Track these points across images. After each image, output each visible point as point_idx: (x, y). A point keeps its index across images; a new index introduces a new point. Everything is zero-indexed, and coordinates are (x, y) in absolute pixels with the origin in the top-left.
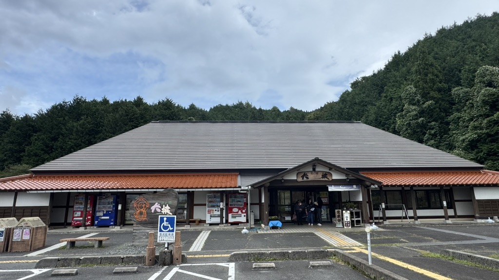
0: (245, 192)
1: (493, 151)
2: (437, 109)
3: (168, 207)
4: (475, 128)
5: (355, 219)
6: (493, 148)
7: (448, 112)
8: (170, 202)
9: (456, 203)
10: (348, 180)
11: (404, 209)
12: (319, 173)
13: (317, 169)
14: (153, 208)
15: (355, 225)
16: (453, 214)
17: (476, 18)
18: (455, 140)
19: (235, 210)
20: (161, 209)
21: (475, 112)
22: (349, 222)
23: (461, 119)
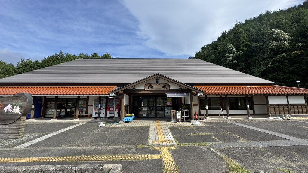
0: (113, 97)
1: (275, 77)
2: (244, 56)
3: (18, 108)
4: (265, 65)
5: (185, 117)
6: (275, 75)
7: (249, 57)
8: (21, 104)
9: (255, 106)
10: (181, 90)
11: (221, 110)
12: (160, 84)
13: (160, 82)
14: (6, 109)
15: (185, 121)
16: (252, 113)
17: (266, 12)
18: (253, 72)
19: (111, 109)
20: (12, 110)
21: (265, 56)
22: (180, 118)
23: (257, 60)
